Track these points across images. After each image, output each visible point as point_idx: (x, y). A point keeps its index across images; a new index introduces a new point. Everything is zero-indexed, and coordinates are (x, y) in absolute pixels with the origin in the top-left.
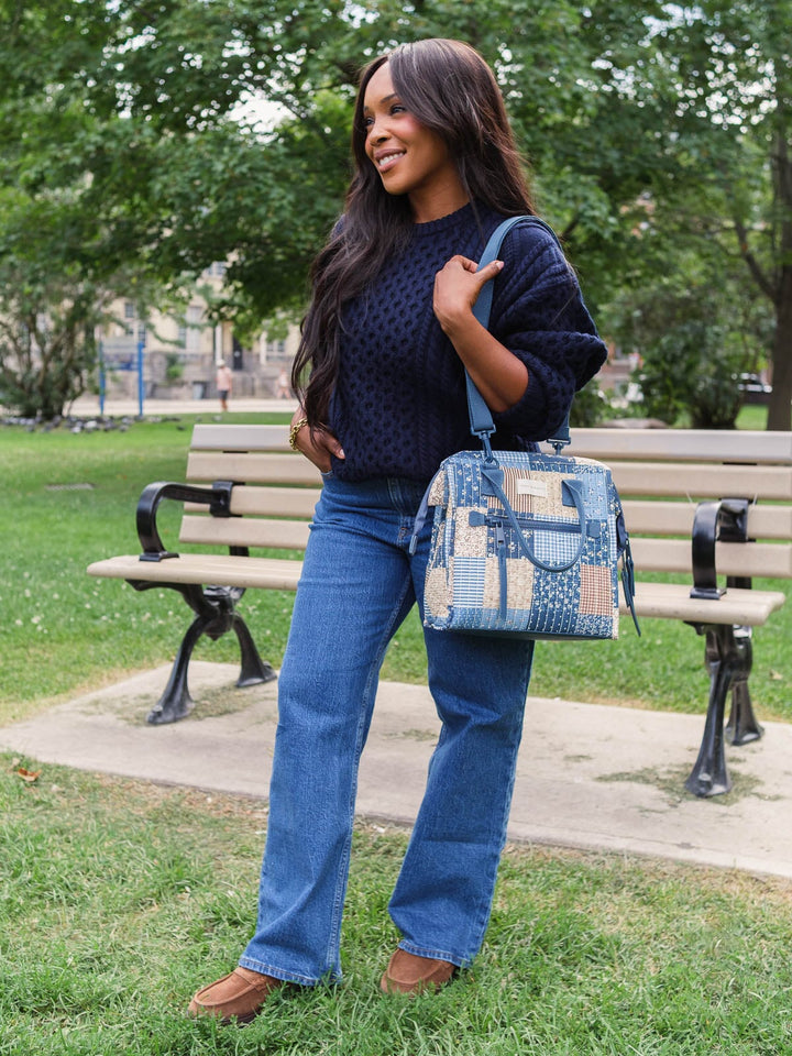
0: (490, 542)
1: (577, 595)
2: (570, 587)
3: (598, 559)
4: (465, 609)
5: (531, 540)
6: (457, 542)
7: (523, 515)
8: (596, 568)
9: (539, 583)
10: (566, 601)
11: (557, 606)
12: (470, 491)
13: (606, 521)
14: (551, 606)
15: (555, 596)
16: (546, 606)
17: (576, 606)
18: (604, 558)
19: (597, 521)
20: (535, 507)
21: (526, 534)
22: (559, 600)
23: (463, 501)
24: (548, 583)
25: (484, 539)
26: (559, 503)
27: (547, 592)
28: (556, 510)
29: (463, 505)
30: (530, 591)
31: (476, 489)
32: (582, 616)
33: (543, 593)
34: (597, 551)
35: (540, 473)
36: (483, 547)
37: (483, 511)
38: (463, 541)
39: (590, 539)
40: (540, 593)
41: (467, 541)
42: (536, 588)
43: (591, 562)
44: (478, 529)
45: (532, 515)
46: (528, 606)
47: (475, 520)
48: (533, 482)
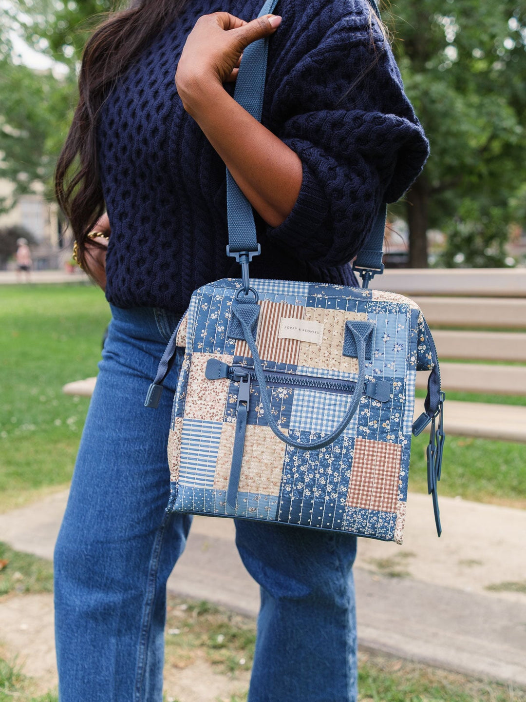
0: (232, 401)
1: (345, 481)
2: (336, 469)
3: (383, 431)
4: (190, 488)
5: (289, 401)
6: (189, 399)
7: (283, 366)
8: (378, 445)
9: (292, 460)
10: (329, 488)
11: (317, 494)
12: (212, 332)
13: (402, 380)
14: (307, 493)
15: (313, 480)
16: (301, 493)
17: (344, 495)
18: (392, 431)
19: (388, 379)
20: (302, 357)
21: (282, 392)
22: (319, 486)
23: (201, 345)
24: (304, 462)
25: (223, 396)
26: (337, 352)
27: (302, 474)
28: (332, 362)
29: (200, 351)
30: (278, 471)
31: (220, 329)
32: (352, 510)
33: (296, 476)
34: (383, 420)
35: (319, 310)
36: (221, 408)
37: (227, 359)
38: (196, 398)
39: (374, 404)
40: (292, 474)
41: (200, 398)
42: (287, 468)
43: (372, 436)
44: (217, 383)
45: (295, 367)
46: (275, 492)
47: (214, 371)
48: (305, 324)
